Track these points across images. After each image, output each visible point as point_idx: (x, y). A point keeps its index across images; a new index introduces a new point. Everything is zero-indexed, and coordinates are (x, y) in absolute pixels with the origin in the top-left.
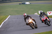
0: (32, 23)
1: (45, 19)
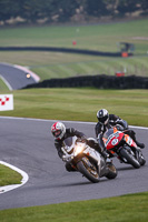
0: (86, 160)
1: (116, 142)
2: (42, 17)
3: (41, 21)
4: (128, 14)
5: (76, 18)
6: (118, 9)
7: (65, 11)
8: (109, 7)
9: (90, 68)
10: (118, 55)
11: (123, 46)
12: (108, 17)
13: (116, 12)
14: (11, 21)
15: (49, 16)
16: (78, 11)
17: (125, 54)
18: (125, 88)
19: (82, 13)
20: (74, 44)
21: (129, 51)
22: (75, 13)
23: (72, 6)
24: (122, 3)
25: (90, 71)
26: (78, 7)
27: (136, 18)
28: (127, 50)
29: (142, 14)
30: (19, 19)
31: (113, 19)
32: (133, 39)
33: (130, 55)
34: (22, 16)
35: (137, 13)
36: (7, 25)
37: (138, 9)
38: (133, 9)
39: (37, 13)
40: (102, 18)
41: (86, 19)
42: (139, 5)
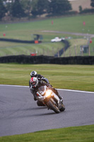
4: (38, 16)
6: (32, 12)
8: (26, 11)
9: (15, 51)
10: (32, 42)
11: (35, 37)
12: (25, 18)
13: (31, 15)
17: (36, 41)
18: (37, 63)
19: (9, 15)
20: (4, 35)
21: (39, 40)
22: (5, 15)
23: (3, 11)
24: (34, 9)
25: (15, 53)
26: (6, 11)
27: (43, 19)
28: (38, 39)
29: (47, 16)
31: (29, 19)
32: (42, 32)
33: (40, 42)
35: (44, 16)
37: (44, 13)
38: (42, 13)
40: (22, 18)
41: (12, 20)
42: (45, 10)
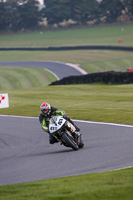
2: (91, 19)
3: (91, 22)
5: (122, 18)
7: (111, 13)
14: (63, 23)
15: (98, 17)
16: (123, 12)
19: (127, 14)
20: (120, 42)
23: (118, 8)
26: (124, 8)
30: (71, 21)
34: (74, 19)
36: (60, 27)
39: (86, 15)
41: (131, 19)
